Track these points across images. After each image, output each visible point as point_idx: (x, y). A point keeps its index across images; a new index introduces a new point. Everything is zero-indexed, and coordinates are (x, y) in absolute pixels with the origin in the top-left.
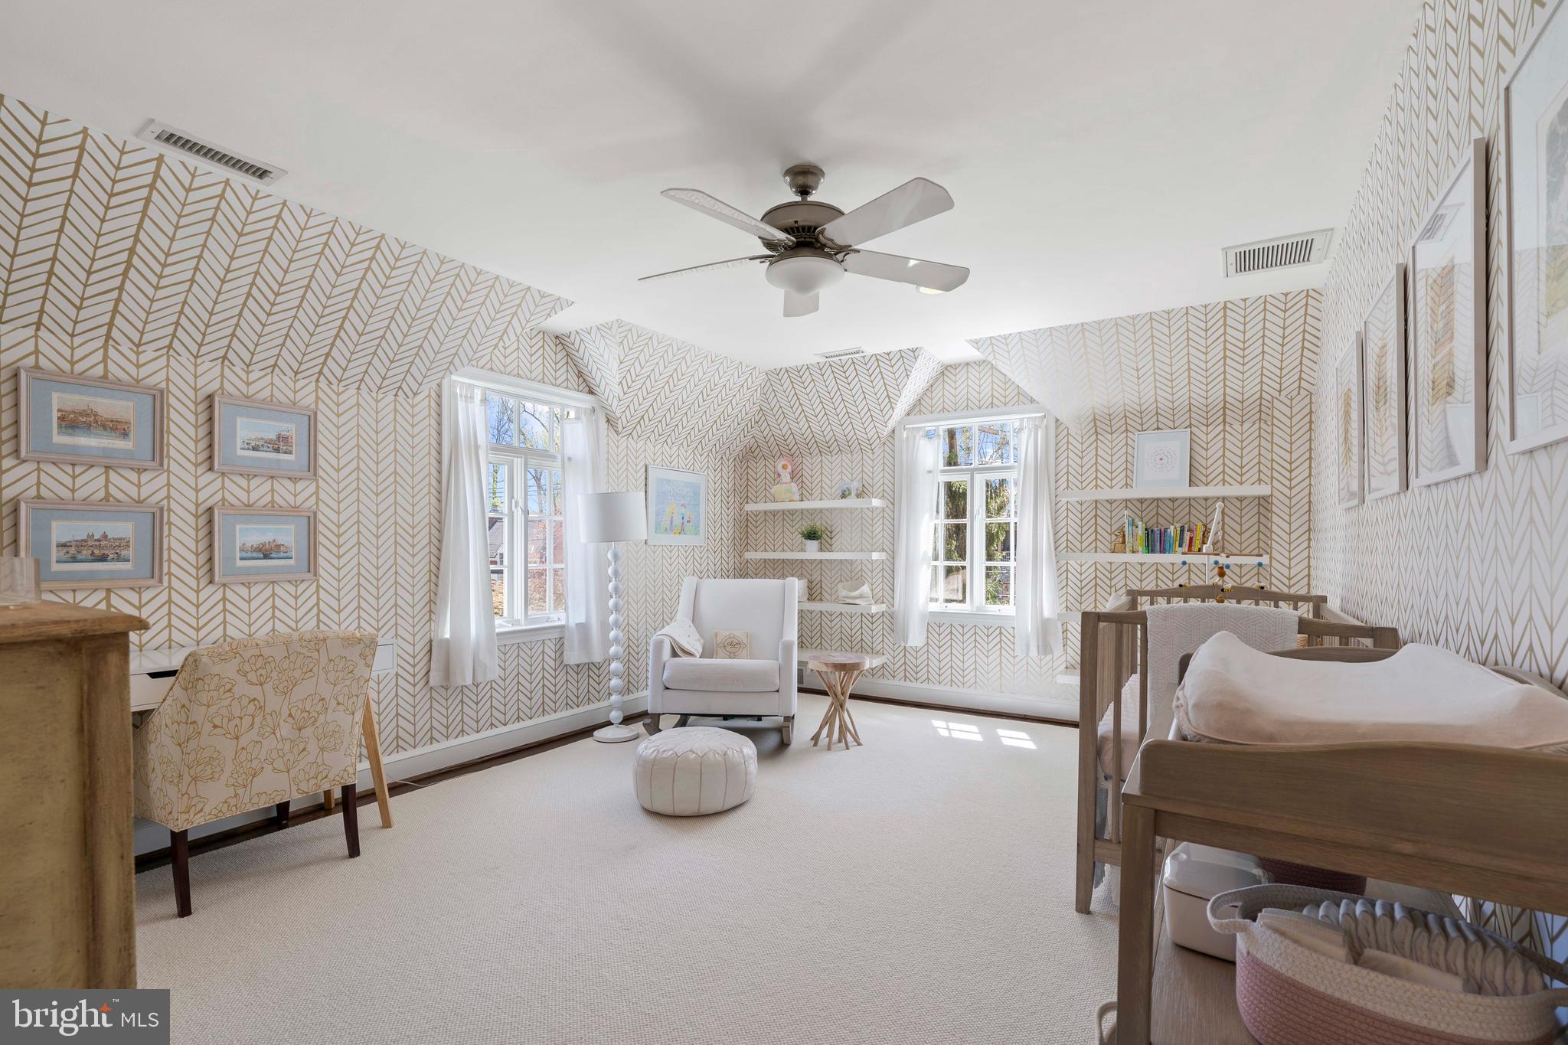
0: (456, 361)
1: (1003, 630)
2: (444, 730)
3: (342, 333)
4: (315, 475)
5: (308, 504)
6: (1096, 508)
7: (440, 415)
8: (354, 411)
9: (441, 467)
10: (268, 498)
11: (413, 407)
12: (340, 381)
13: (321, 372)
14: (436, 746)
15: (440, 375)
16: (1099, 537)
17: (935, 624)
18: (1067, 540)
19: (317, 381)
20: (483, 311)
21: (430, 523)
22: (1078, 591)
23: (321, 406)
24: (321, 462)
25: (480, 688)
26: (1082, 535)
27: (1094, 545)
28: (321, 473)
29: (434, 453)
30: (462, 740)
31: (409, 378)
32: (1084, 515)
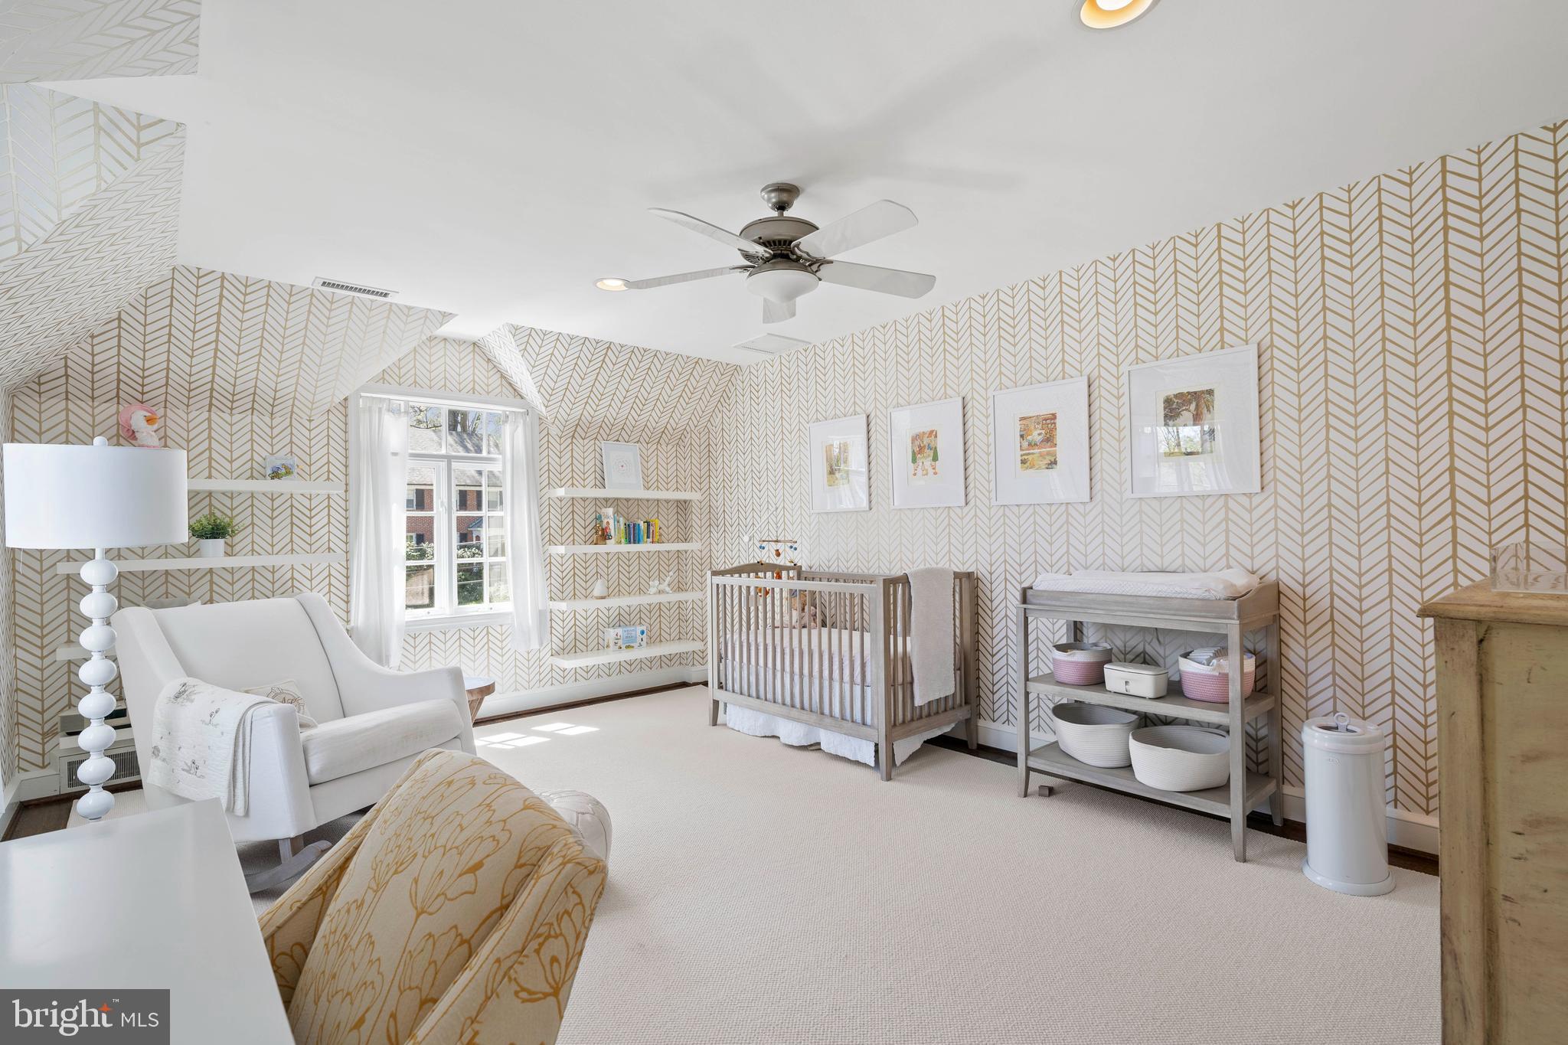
1: (490, 630)
6: (573, 504)
16: (576, 531)
17: (412, 635)
18: (550, 534)
22: (560, 581)
26: (562, 529)
27: (572, 538)
32: (563, 510)
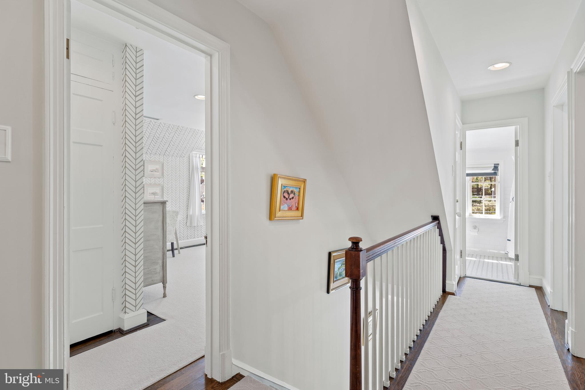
0: (193, 149)
2: (190, 237)
3: (169, 146)
4: (163, 177)
5: (162, 183)
7: (189, 161)
8: (171, 162)
9: (190, 174)
10: (154, 182)
11: (183, 160)
12: (168, 155)
13: (165, 154)
14: (188, 240)
15: (190, 152)
19: (164, 156)
20: (200, 138)
21: (187, 187)
23: (165, 161)
24: (164, 174)
25: (198, 227)
28: (164, 176)
29: (188, 170)
30: (194, 239)
31: (183, 154)
